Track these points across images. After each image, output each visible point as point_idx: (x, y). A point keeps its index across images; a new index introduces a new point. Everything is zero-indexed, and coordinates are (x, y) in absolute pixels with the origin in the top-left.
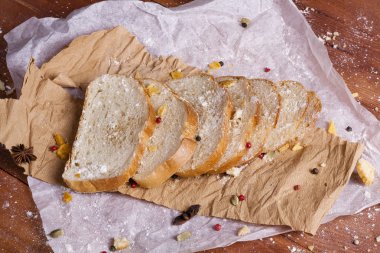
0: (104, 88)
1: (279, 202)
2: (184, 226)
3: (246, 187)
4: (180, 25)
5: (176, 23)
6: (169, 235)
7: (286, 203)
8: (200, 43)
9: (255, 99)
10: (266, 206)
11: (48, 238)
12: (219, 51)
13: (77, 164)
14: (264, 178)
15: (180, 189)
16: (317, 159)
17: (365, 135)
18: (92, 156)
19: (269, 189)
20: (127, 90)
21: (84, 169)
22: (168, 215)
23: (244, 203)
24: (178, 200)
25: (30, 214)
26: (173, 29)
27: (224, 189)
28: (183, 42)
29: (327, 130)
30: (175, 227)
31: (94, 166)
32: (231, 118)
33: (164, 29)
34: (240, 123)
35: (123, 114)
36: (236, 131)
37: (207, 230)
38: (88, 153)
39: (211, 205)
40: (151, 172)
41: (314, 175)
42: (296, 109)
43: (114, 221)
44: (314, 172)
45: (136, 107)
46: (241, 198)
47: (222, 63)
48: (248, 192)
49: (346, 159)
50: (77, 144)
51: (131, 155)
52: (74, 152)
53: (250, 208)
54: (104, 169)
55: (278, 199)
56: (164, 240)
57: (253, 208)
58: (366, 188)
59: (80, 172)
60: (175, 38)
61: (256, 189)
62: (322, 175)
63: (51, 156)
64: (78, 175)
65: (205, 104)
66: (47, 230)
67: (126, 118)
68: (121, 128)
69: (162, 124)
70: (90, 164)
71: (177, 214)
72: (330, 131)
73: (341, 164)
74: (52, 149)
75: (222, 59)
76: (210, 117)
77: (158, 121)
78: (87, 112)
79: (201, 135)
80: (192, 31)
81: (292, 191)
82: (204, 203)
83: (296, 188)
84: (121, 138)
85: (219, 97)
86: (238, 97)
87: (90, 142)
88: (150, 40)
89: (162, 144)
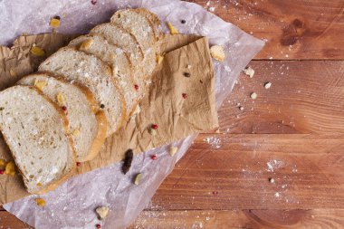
0: (3, 105)
3: (152, 116)
4: (9, 7)
5: (4, 6)
10: (175, 124)
13: (32, 177)
16: (182, 65)
18: (38, 164)
19: (168, 109)
21: (40, 177)
23: (159, 129)
24: (114, 154)
26: (6, 12)
27: (138, 126)
31: (46, 171)
32: (112, 75)
35: (36, 120)
39: (138, 144)
43: (85, 198)
44: (186, 75)
46: (154, 127)
48: (156, 119)
50: (19, 161)
53: (166, 131)
54: (55, 170)
58: (223, 63)
59: (38, 181)
61: (160, 113)
64: (39, 184)
65: (87, 75)
67: (41, 121)
69: (68, 109)
70: (41, 171)
72: (173, 32)
75: (55, 13)
77: (64, 109)
81: (183, 100)
82: (132, 145)
83: (184, 96)
86: (103, 53)
87: (27, 154)
89: (80, 125)
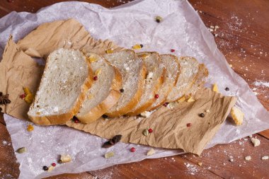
0: (59, 57)
1: (176, 134)
2: (110, 149)
3: (154, 124)
4: (114, 20)
5: (111, 18)
6: (99, 154)
7: (181, 135)
8: (127, 32)
9: (162, 66)
10: (167, 136)
11: (16, 153)
12: (140, 38)
13: (38, 106)
14: (167, 119)
15: (108, 125)
16: (204, 108)
17: (238, 93)
18: (49, 101)
19: (169, 125)
20: (75, 58)
21: (43, 109)
22: (99, 141)
23: (152, 134)
24: (107, 132)
25: (5, 142)
26: (109, 22)
27: (139, 126)
28: (116, 31)
29: (212, 90)
30: (104, 150)
31: (50, 107)
32: (146, 78)
33: (102, 22)
34: (151, 81)
35: (72, 74)
36: (148, 86)
37: (126, 152)
38: (46, 99)
39: (129, 136)
40: (88, 112)
41: (201, 118)
42: (191, 74)
43: (62, 144)
44: (201, 115)
45: (80, 69)
46: (150, 131)
47: (142, 46)
48: (155, 128)
49: (224, 106)
50: (39, 93)
51: (75, 100)
52: (37, 98)
53: (156, 138)
54: (56, 109)
55: (176, 132)
56: (95, 157)
57: (158, 138)
58: (238, 127)
59: (40, 111)
60: (110, 28)
61: (161, 125)
62: (207, 118)
63: (21, 101)
64: (38, 113)
65: (128, 69)
66: (15, 148)
67: (74, 76)
68: (69, 83)
69: (97, 81)
70: (47, 106)
71: (105, 140)
72: (214, 90)
73: (220, 110)
74: (22, 97)
75: (142, 43)
76: (131, 77)
77: (95, 79)
78: (47, 73)
79: (124, 88)
80: (122, 24)
81: (186, 127)
82: (124, 134)
83: (188, 125)
84: (69, 89)
85: (137, 64)
86: (151, 65)
87: (48, 92)
88: (93, 29)
89: (97, 94)
